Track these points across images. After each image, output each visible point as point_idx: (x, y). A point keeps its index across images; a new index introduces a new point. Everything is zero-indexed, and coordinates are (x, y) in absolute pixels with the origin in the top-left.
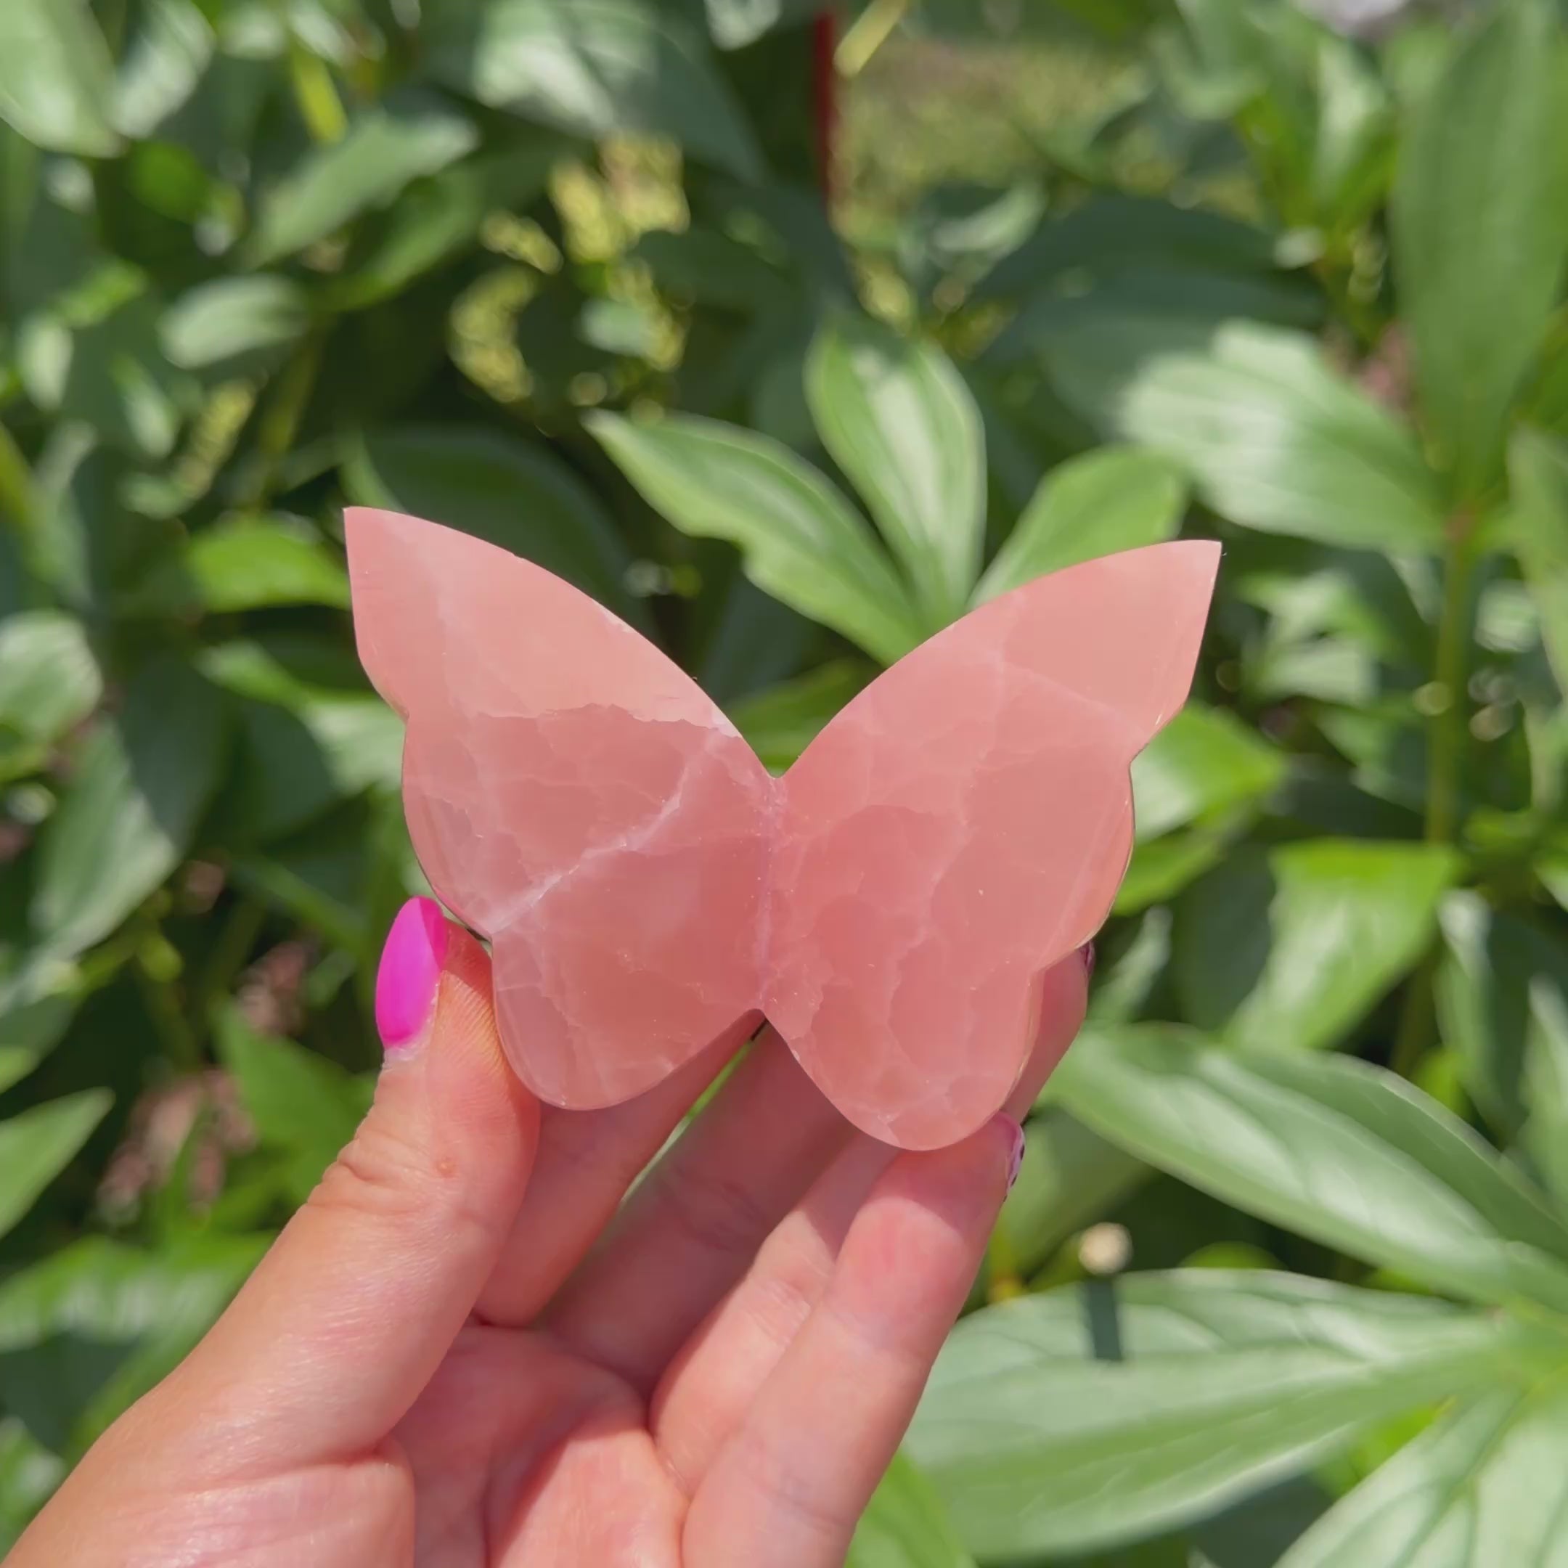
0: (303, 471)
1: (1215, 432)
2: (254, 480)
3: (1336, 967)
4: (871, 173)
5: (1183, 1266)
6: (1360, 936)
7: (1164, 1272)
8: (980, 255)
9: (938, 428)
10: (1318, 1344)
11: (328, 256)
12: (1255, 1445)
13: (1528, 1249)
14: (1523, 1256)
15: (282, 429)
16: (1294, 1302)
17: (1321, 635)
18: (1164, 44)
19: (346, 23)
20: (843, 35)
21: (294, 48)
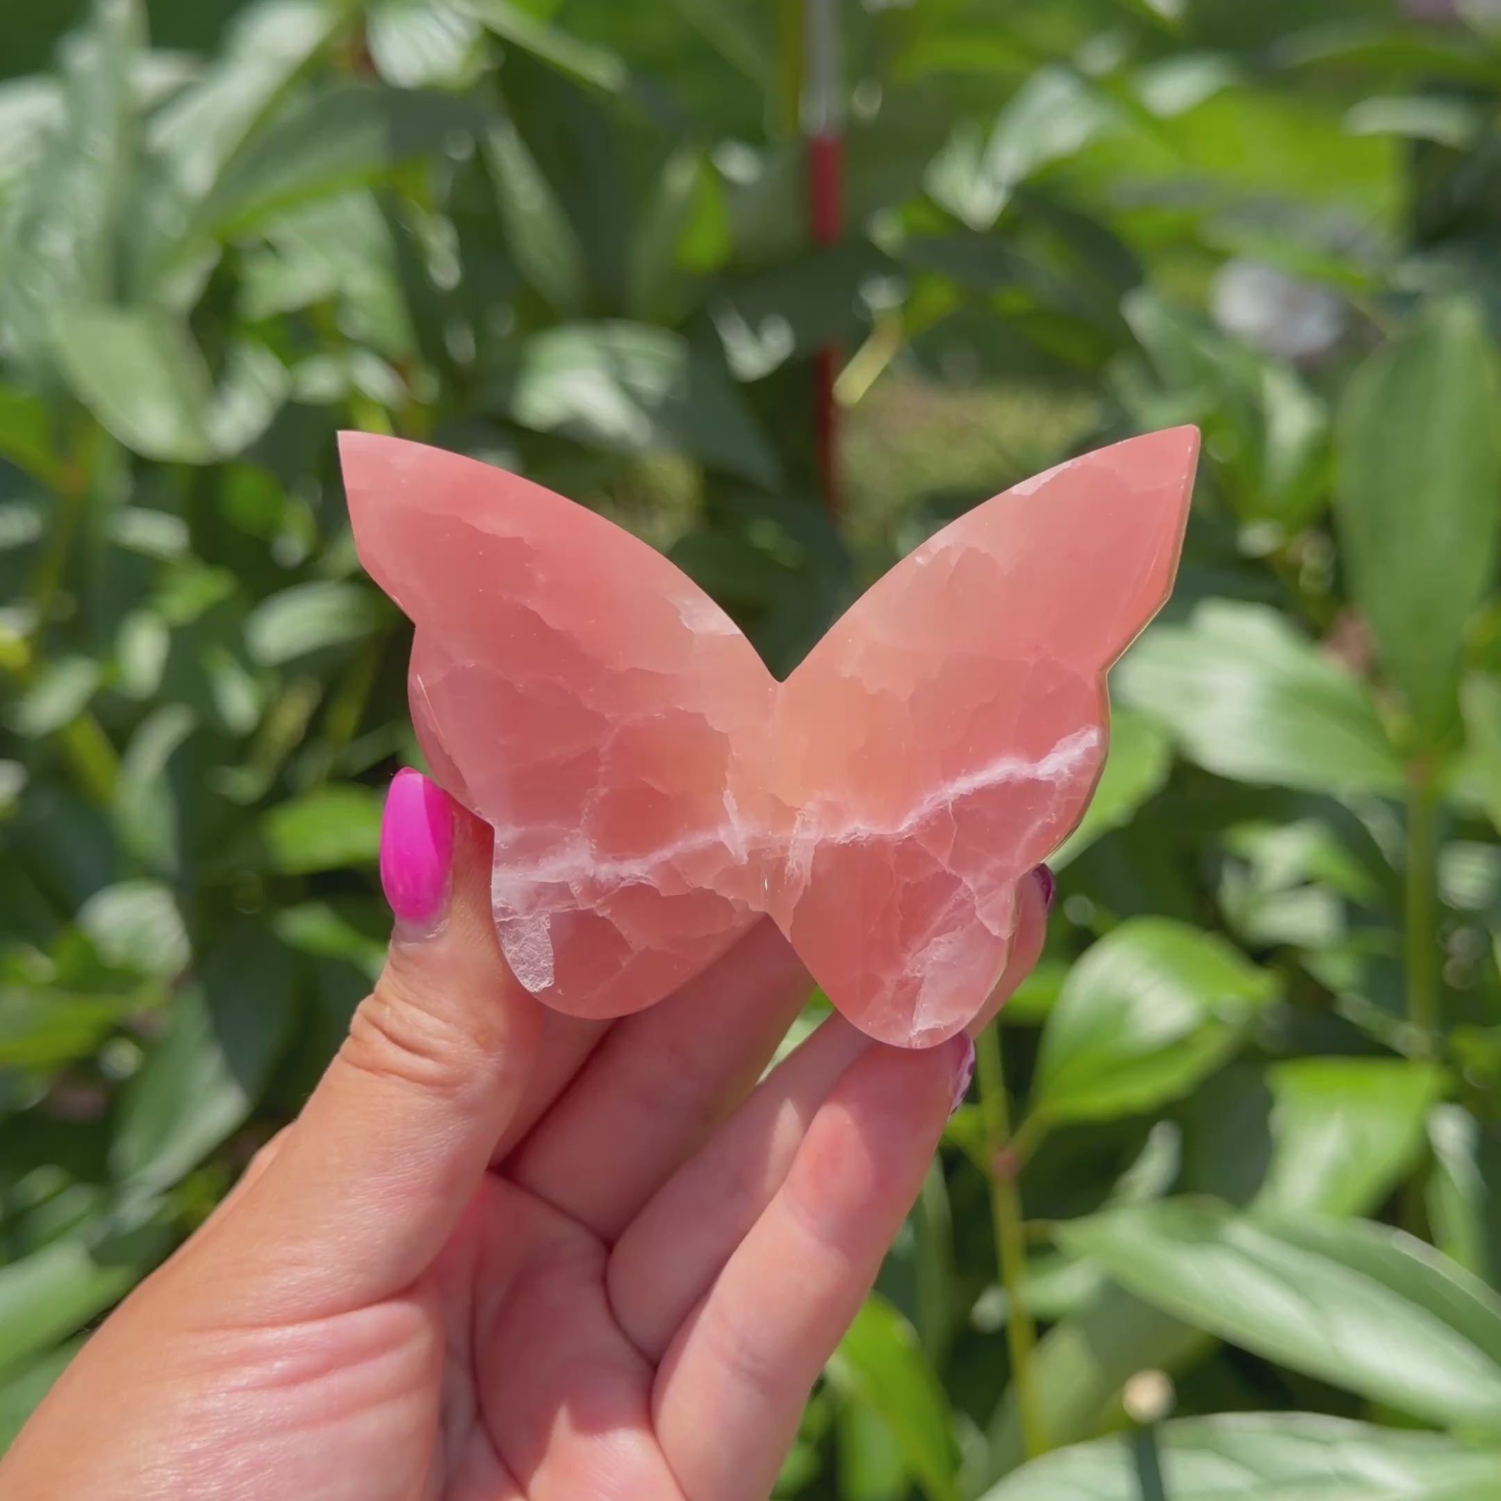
1: (1193, 695)
2: (315, 766)
10: (1346, 1479)
16: (1326, 1443)
17: (1305, 883)
18: (1124, 376)
19: (401, 368)
20: (839, 372)
21: (353, 395)
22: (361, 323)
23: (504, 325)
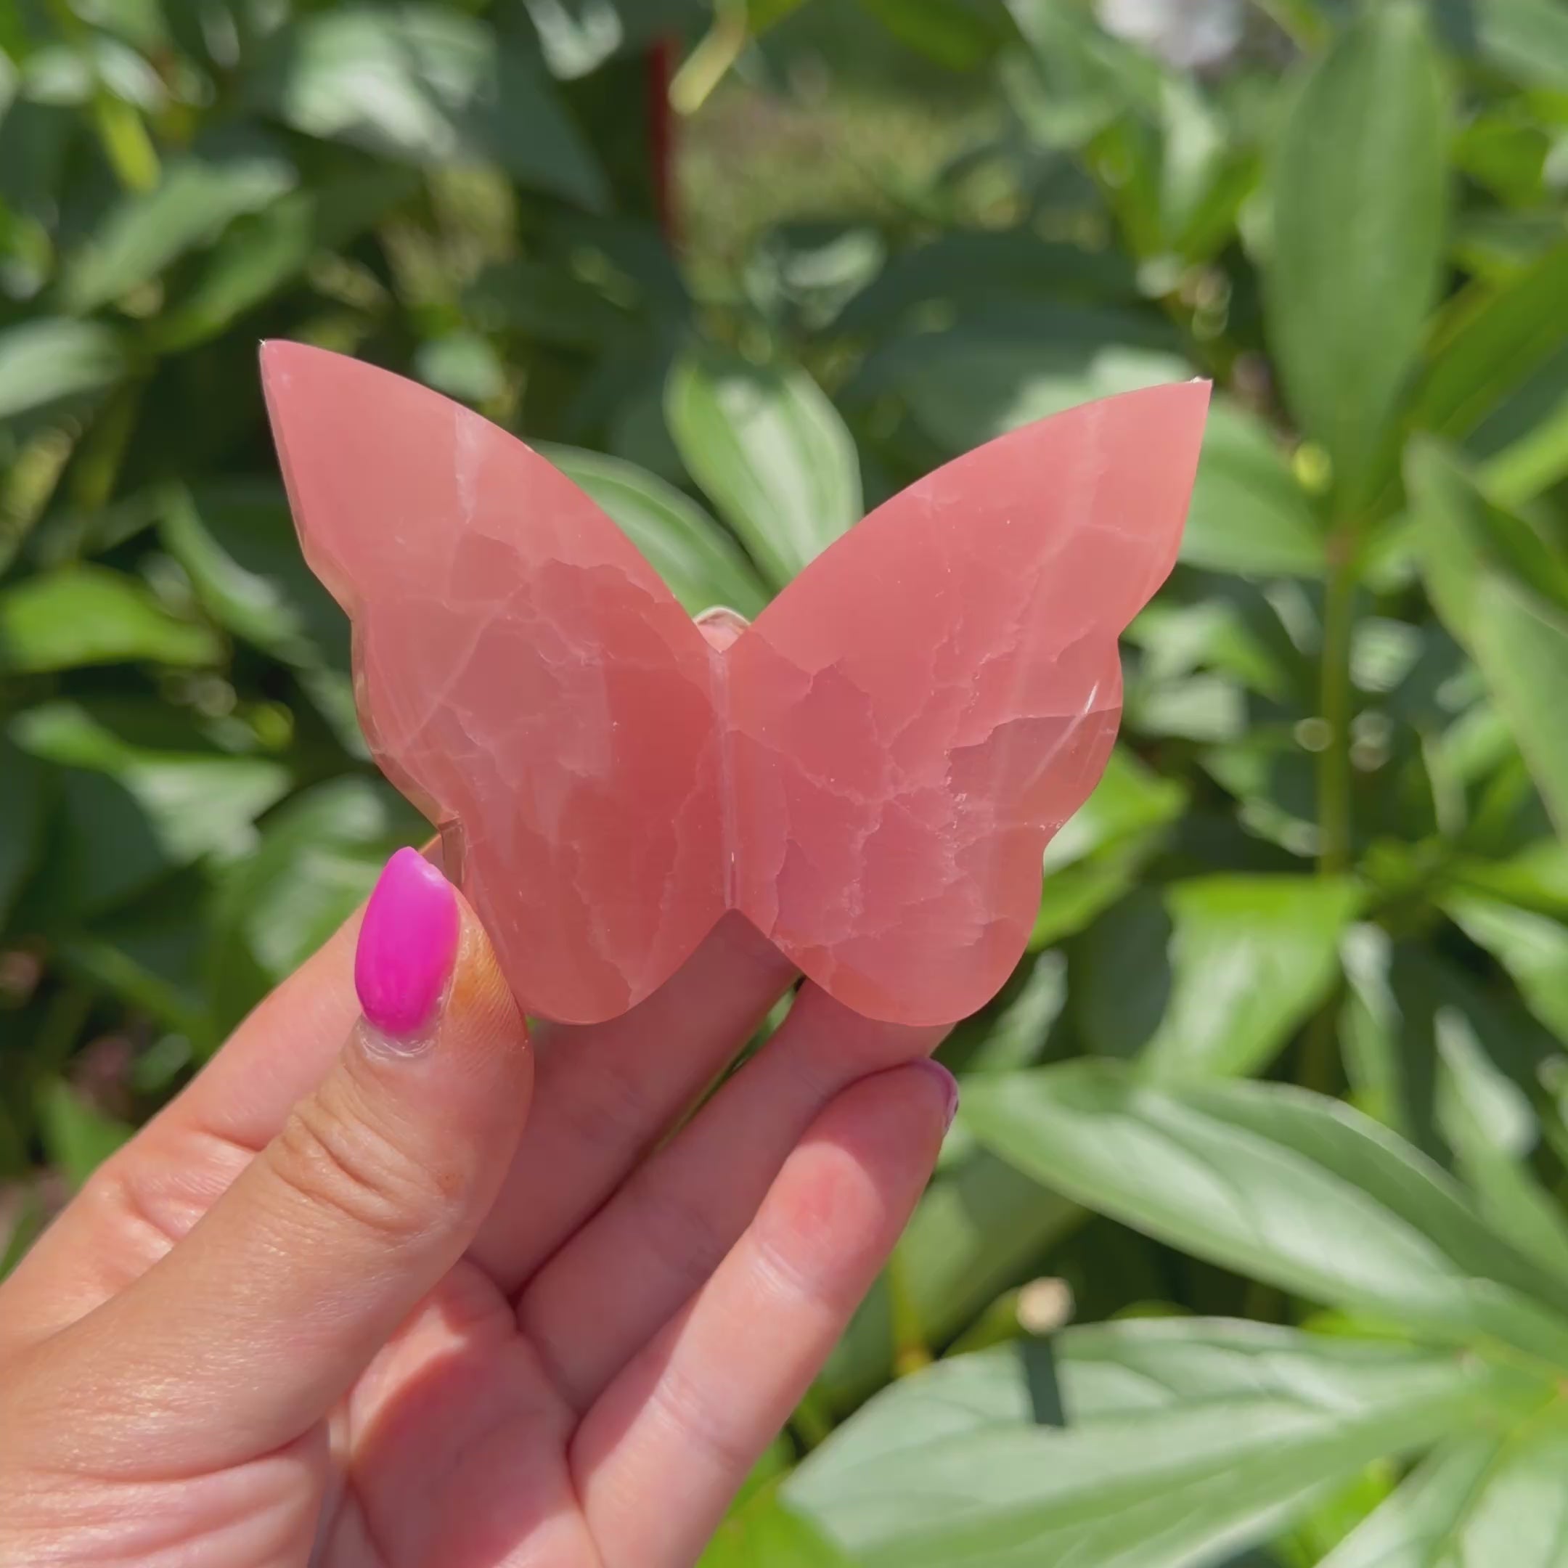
0: (122, 527)
2: (64, 540)
3: (1243, 1007)
6: (1265, 974)
8: (823, 292)
9: (808, 456)
10: (1278, 1395)
11: (144, 302)
12: (1222, 1508)
13: (1492, 1285)
14: (1485, 1293)
15: (99, 480)
16: (1251, 1352)
18: (1014, 74)
19: (157, 63)
20: (675, 72)
21: (102, 95)
23: (272, 10)
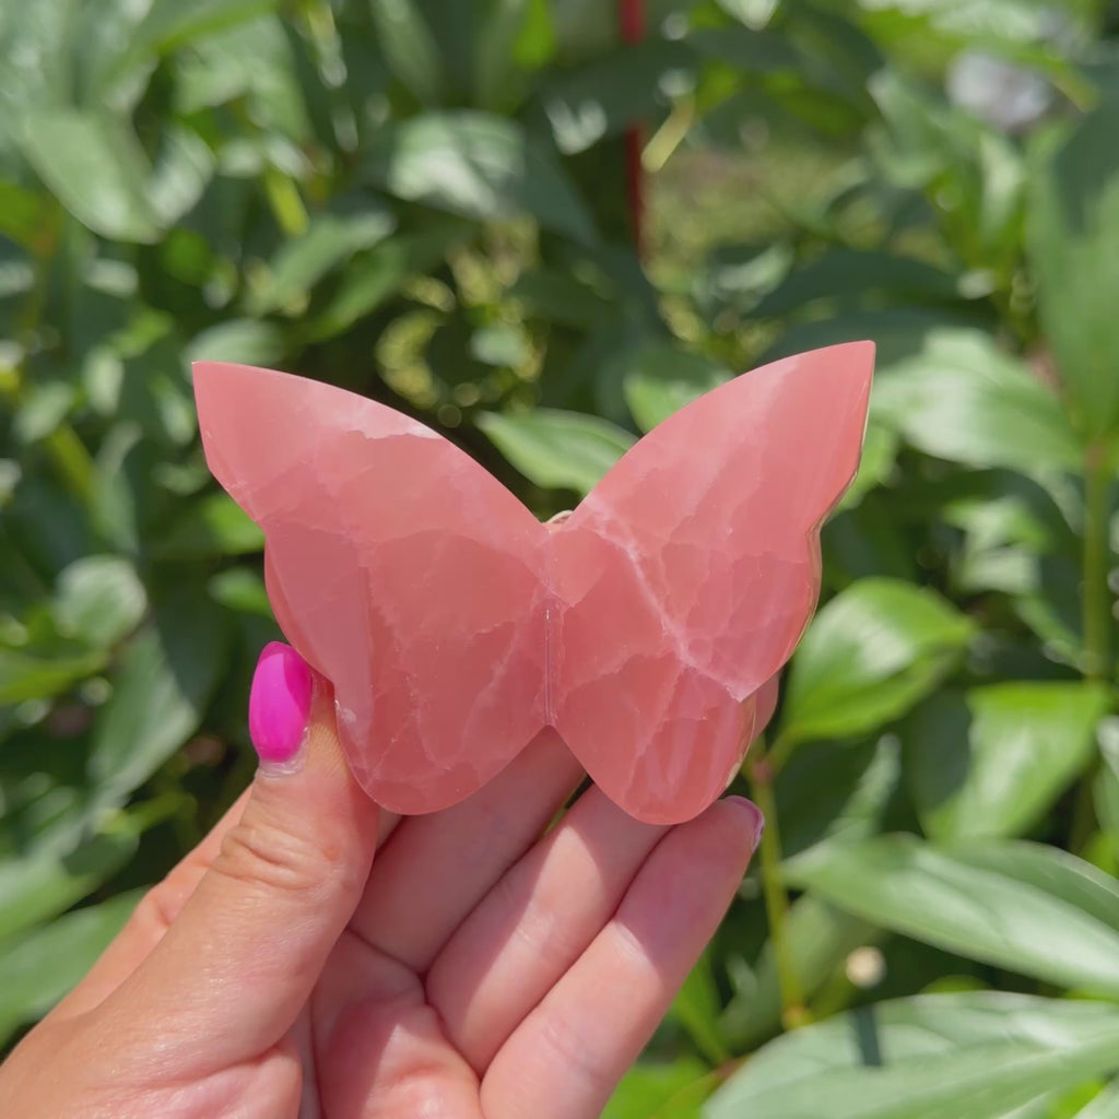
3: (1024, 776)
4: (668, 244)
5: (924, 993)
6: (1042, 753)
7: (911, 998)
8: (751, 292)
16: (1003, 1014)
17: (1006, 545)
20: (645, 144)
21: (268, 171)
22: (265, 115)
23: (379, 113)
